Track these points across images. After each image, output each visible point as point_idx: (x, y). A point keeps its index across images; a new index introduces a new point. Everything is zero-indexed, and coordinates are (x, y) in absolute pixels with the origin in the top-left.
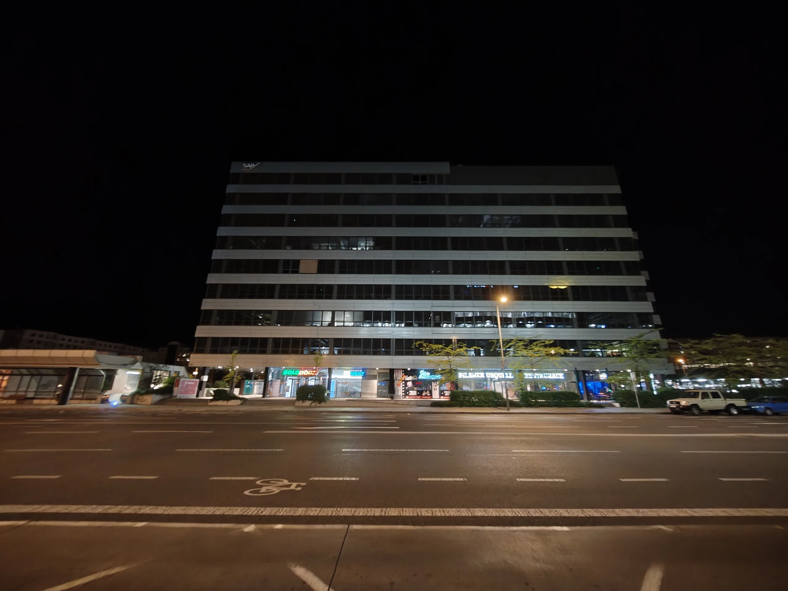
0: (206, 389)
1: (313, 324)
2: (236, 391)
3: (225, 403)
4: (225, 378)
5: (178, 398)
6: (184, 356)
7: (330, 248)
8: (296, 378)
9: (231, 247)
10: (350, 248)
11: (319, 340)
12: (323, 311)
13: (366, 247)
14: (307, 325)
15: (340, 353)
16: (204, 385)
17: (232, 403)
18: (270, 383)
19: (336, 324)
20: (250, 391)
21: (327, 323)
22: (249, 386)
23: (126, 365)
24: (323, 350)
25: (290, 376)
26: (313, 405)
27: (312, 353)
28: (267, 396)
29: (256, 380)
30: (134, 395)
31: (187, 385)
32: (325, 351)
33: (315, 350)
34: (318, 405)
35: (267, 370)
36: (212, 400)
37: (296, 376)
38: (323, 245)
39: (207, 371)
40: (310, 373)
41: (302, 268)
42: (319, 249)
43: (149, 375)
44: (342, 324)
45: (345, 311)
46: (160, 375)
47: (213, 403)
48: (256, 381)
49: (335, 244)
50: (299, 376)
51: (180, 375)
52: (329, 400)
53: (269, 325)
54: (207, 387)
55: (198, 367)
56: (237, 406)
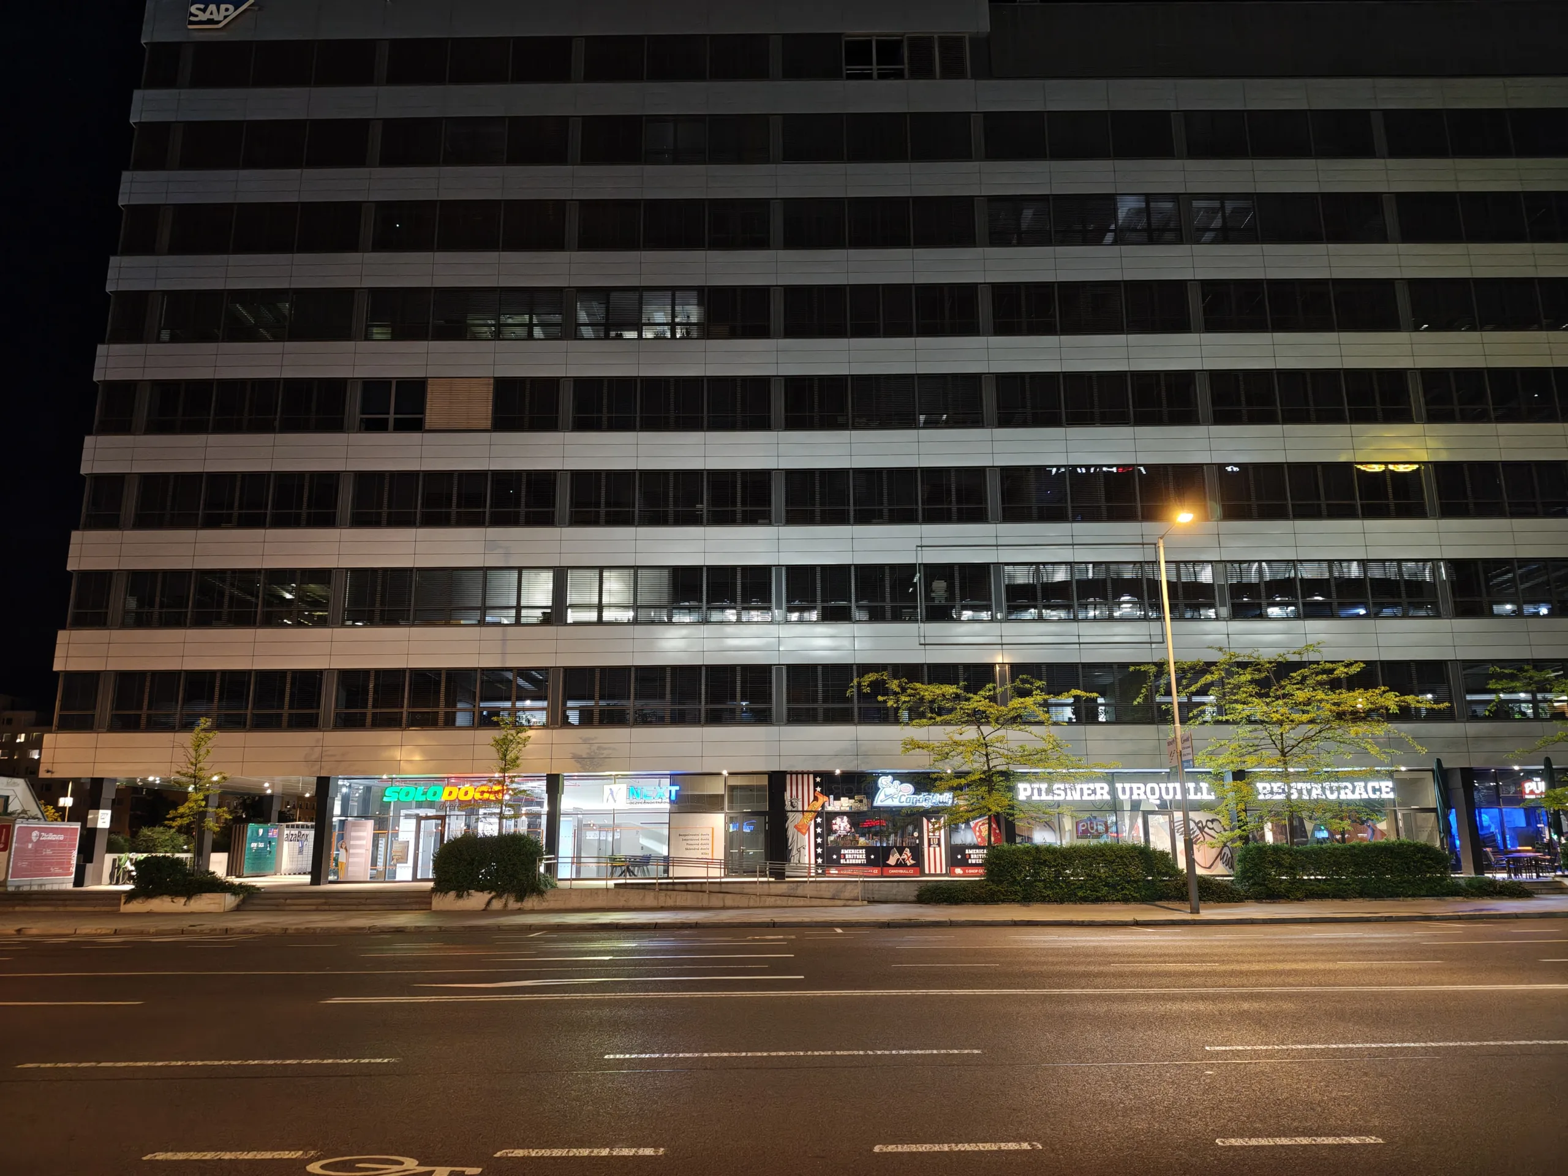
0: (109, 858)
1: (488, 619)
2: (218, 864)
3: (179, 905)
4: (173, 819)
5: (11, 888)
6: (22, 738)
7: (538, 332)
8: (431, 812)
9: (165, 335)
10: (613, 334)
11: (510, 676)
12: (520, 570)
13: (673, 326)
14: (462, 622)
15: (587, 719)
16: (101, 843)
17: (205, 903)
18: (336, 833)
19: (572, 616)
20: (265, 862)
21: (538, 613)
22: (261, 845)
24: (524, 710)
25: (407, 805)
26: (497, 905)
27: (487, 721)
28: (331, 878)
29: (284, 824)
31: (40, 844)
32: (534, 712)
33: (496, 712)
34: (513, 905)
35: (324, 785)
36: (130, 896)
37: (431, 805)
38: (510, 321)
39: (108, 794)
40: (482, 793)
41: (434, 410)
42: (497, 336)
44: (593, 616)
45: (601, 569)
47: (136, 906)
48: (288, 827)
49: (557, 318)
50: (443, 806)
51: (11, 809)
52: (554, 887)
53: (322, 622)
54: (112, 848)
55: (76, 781)
56: (225, 913)
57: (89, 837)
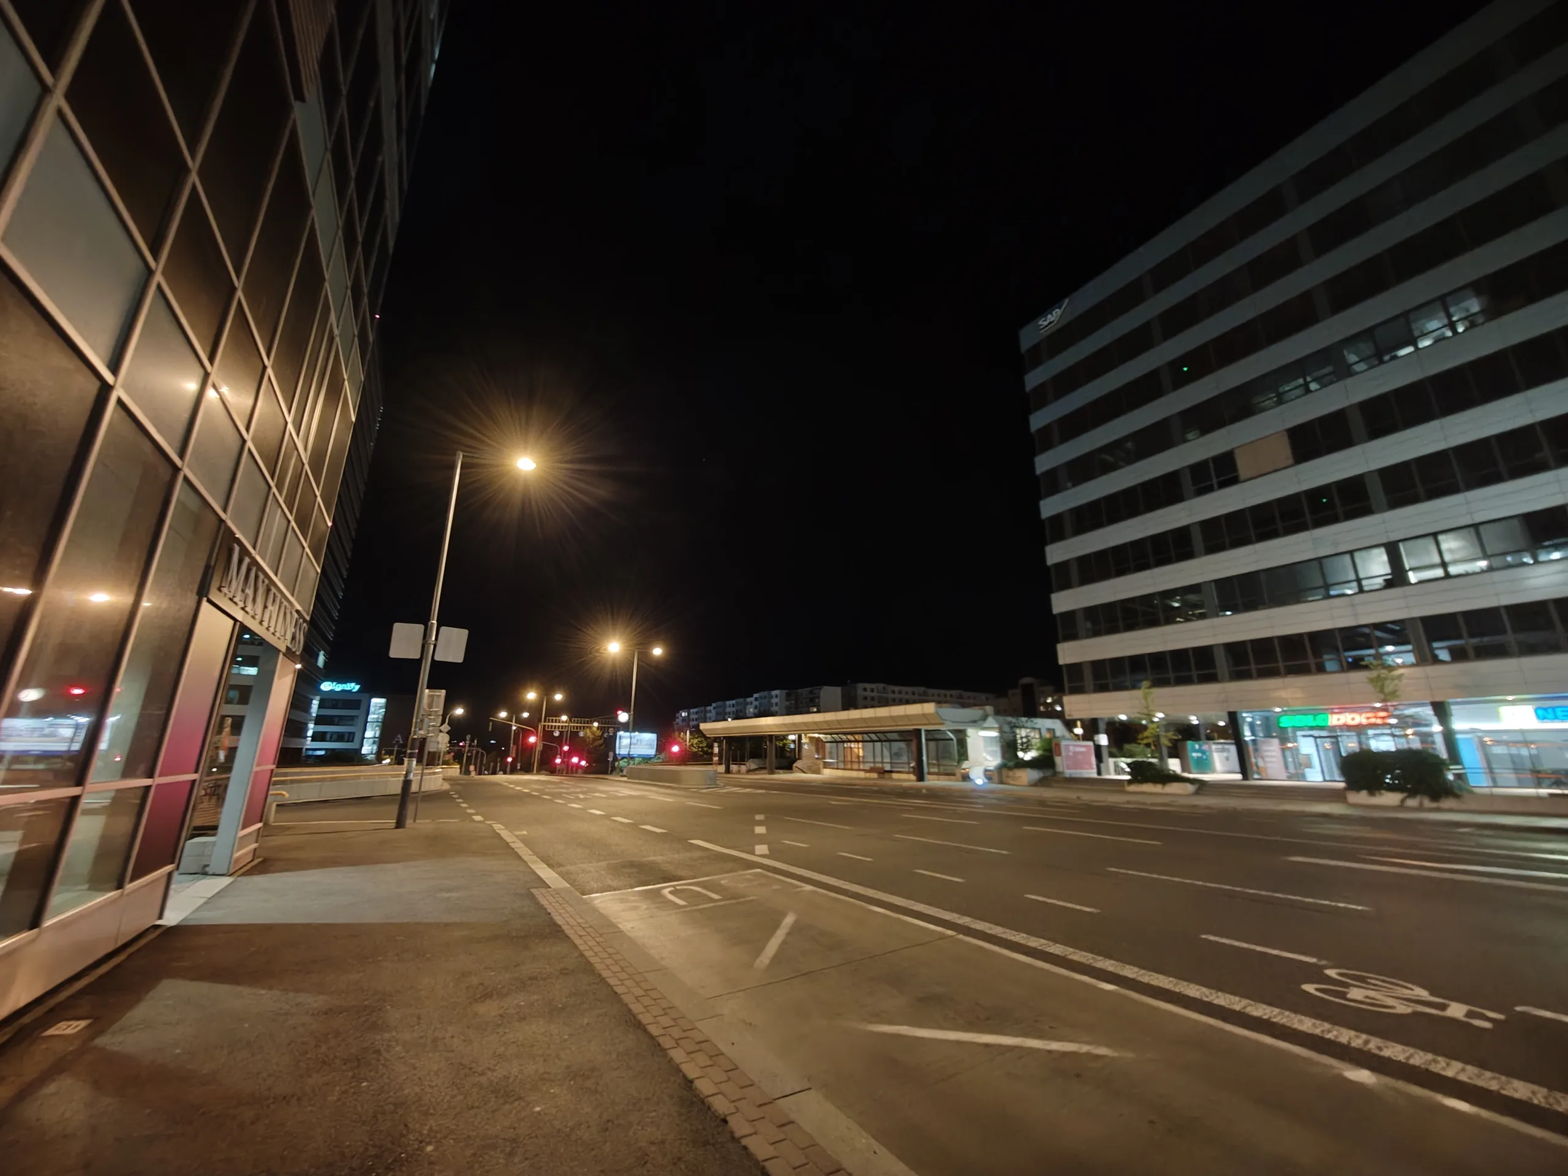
0: (1111, 761)
1: (1332, 593)
2: (1174, 765)
3: (1158, 788)
4: (1142, 739)
5: (1067, 776)
6: (1049, 700)
7: (1313, 386)
8: (1324, 733)
9: (1069, 484)
10: (1387, 358)
11: (1367, 630)
12: (1351, 553)
13: (1452, 326)
14: (1310, 599)
15: (1459, 655)
16: (1105, 753)
17: (1173, 788)
18: (1251, 747)
19: (1413, 577)
20: (1205, 764)
21: (1380, 581)
22: (1199, 755)
23: (975, 722)
24: (1389, 654)
25: (1301, 729)
26: (1412, 802)
27: (1357, 665)
28: (1256, 776)
30: (1001, 768)
31: (1075, 753)
32: (1398, 656)
33: (1362, 658)
34: (1427, 803)
36: (1129, 782)
37: (1321, 728)
40: (1368, 718)
41: (1243, 466)
42: (1280, 402)
43: (1010, 736)
44: (1439, 572)
45: (1435, 535)
46: (1027, 737)
47: (1133, 788)
48: (1214, 743)
49: (1328, 369)
50: (1333, 728)
51: (1057, 735)
52: (1471, 792)
53: (1202, 616)
54: (1112, 755)
55: (1081, 720)
56: (1188, 795)
57: (1098, 749)
